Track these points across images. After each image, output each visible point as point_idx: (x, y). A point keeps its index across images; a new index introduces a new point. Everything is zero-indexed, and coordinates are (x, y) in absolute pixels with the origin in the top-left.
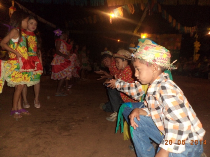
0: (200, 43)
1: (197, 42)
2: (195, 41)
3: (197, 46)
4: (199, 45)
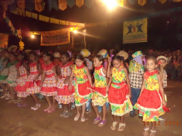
0: (24, 43)
1: (21, 42)
2: (19, 41)
3: (22, 46)
4: (24, 45)
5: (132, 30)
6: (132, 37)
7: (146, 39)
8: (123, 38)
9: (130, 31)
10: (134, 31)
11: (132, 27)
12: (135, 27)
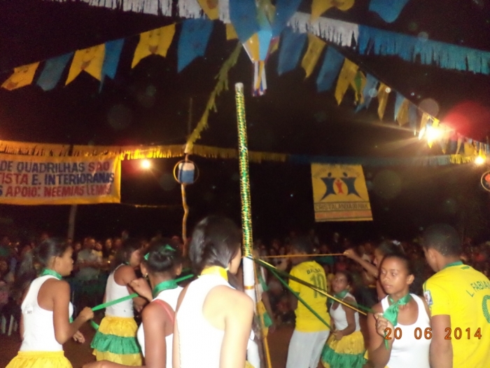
5: (336, 188)
6: (337, 205)
7: (370, 213)
8: (315, 206)
9: (330, 190)
10: (341, 191)
11: (333, 179)
12: (341, 181)
